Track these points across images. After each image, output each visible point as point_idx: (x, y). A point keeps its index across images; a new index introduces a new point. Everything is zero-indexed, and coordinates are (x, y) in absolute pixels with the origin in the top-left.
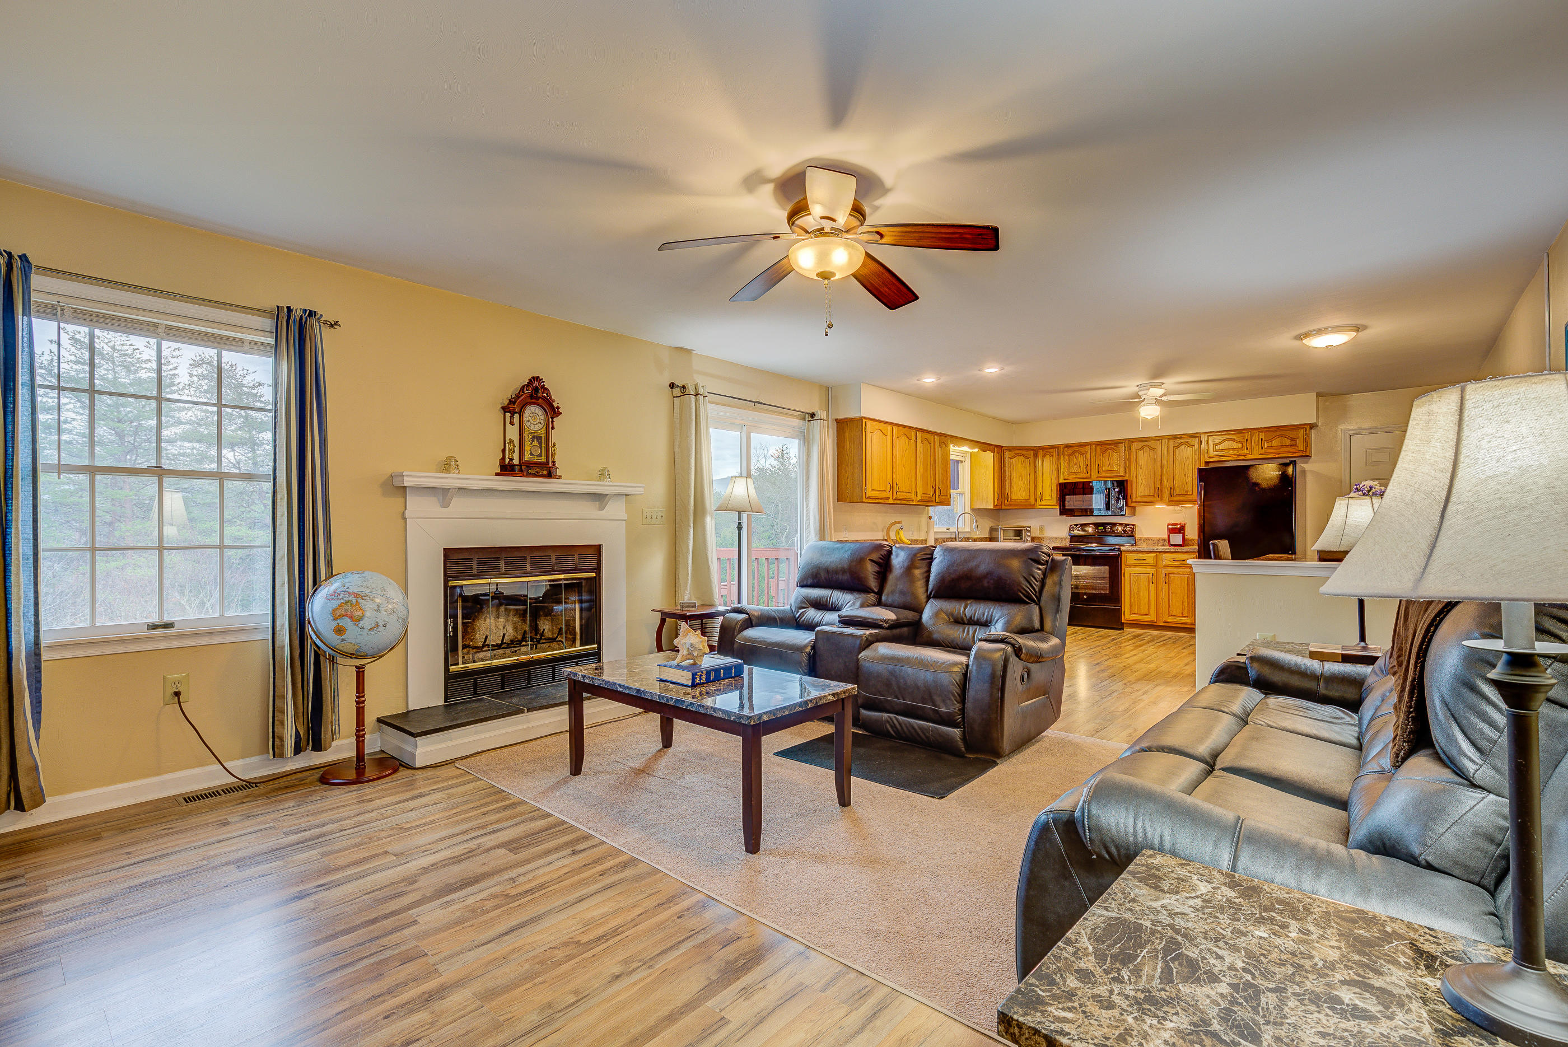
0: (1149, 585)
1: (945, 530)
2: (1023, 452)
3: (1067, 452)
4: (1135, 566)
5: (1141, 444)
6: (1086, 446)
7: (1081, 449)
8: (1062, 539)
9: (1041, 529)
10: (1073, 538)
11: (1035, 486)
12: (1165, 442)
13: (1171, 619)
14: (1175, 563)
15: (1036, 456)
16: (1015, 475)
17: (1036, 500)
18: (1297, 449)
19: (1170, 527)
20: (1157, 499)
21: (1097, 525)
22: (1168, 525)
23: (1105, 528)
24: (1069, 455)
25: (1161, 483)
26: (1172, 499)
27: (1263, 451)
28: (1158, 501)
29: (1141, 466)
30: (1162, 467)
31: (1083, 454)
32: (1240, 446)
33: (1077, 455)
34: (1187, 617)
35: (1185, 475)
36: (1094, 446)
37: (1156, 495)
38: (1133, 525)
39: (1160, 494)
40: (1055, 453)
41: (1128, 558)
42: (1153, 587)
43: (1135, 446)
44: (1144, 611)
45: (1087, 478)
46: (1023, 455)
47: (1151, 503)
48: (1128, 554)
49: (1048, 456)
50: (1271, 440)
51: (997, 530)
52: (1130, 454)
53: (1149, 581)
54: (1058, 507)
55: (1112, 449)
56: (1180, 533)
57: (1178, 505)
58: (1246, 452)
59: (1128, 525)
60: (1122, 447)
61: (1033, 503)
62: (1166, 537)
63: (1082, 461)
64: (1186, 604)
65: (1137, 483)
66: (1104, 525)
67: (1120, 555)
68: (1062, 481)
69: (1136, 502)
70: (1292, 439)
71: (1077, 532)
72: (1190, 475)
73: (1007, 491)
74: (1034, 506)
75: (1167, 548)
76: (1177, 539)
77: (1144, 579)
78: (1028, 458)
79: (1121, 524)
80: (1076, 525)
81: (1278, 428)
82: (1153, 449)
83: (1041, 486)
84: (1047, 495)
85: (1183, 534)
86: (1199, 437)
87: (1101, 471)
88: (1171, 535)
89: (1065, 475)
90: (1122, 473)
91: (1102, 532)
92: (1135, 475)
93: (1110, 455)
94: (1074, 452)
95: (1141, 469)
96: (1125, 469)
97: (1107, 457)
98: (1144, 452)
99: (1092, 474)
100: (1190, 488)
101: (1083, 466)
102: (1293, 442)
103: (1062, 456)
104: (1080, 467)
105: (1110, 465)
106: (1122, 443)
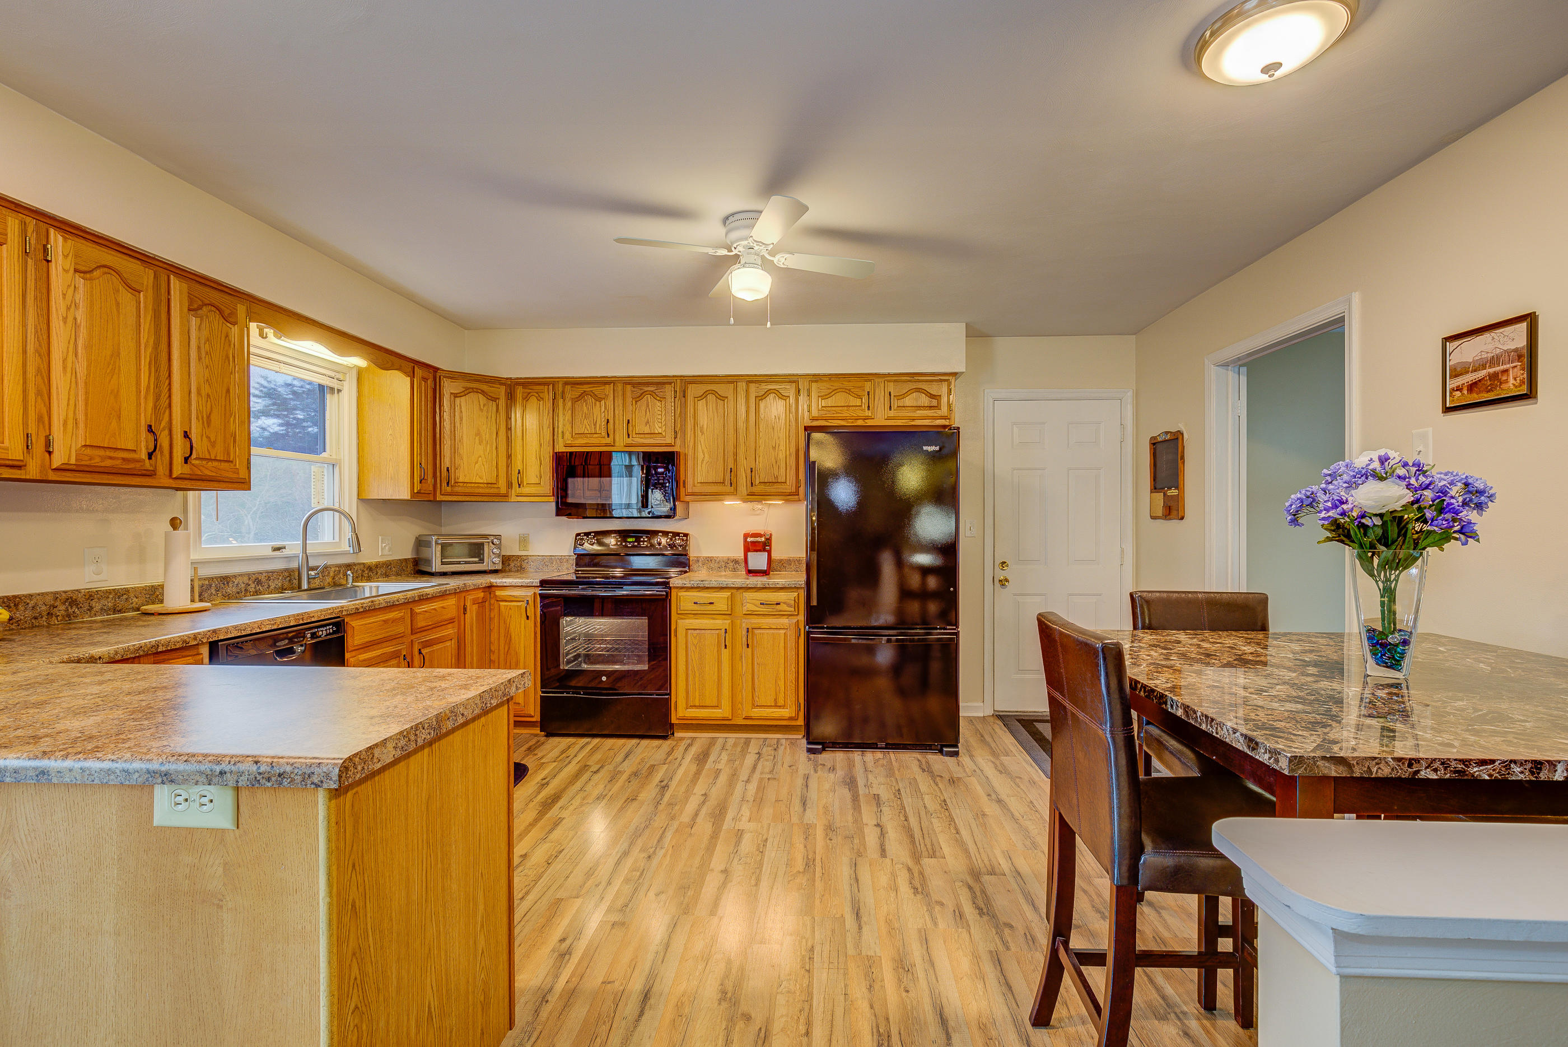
0: (719, 652)
1: (269, 552)
2: (484, 387)
3: (571, 393)
4: (696, 615)
5: (703, 388)
6: (609, 384)
7: (597, 390)
8: (561, 559)
9: (524, 541)
10: (583, 560)
11: (509, 457)
12: (742, 386)
13: (756, 712)
14: (763, 609)
15: (511, 397)
16: (466, 431)
17: (510, 485)
18: (939, 413)
19: (749, 540)
20: (728, 489)
21: (624, 534)
22: (746, 536)
23: (638, 540)
24: (575, 400)
25: (735, 460)
26: (755, 489)
27: (892, 413)
28: (728, 494)
29: (702, 428)
30: (736, 431)
31: (600, 400)
32: (857, 403)
33: (590, 400)
34: (783, 707)
35: (774, 448)
36: (620, 387)
37: (727, 482)
38: (686, 535)
39: (734, 480)
40: (548, 396)
41: (682, 601)
42: (726, 654)
43: (693, 391)
44: (710, 699)
45: (607, 445)
46: (483, 393)
47: (717, 496)
48: (682, 594)
49: (533, 400)
50: (903, 396)
51: (428, 544)
52: (684, 405)
53: (719, 645)
54: (552, 499)
55: (652, 394)
56: (764, 550)
57: (760, 501)
59: (678, 534)
60: (669, 391)
61: (503, 491)
62: (741, 554)
63: (599, 412)
64: (781, 683)
65: (695, 458)
66: (638, 534)
67: (668, 595)
68: (560, 448)
69: (693, 494)
70: (932, 396)
71: (590, 547)
72: (782, 448)
73: (446, 462)
74: (506, 496)
75: (741, 579)
76: (758, 560)
77: (711, 640)
78: (495, 399)
79: (665, 533)
80: (587, 534)
81: (913, 376)
82: (723, 398)
83: (519, 457)
84: (532, 475)
85: (769, 552)
86: (796, 382)
87: (632, 434)
88: (749, 554)
89: (566, 437)
90: (669, 440)
91: (634, 546)
92: (691, 444)
93: (648, 405)
94: (584, 394)
95: (703, 433)
96: (675, 432)
97: (644, 408)
98: (707, 402)
99: (617, 439)
100: (783, 470)
101: (601, 422)
102: (934, 403)
103: (561, 401)
104: (595, 425)
105: (648, 422)
106: (670, 383)
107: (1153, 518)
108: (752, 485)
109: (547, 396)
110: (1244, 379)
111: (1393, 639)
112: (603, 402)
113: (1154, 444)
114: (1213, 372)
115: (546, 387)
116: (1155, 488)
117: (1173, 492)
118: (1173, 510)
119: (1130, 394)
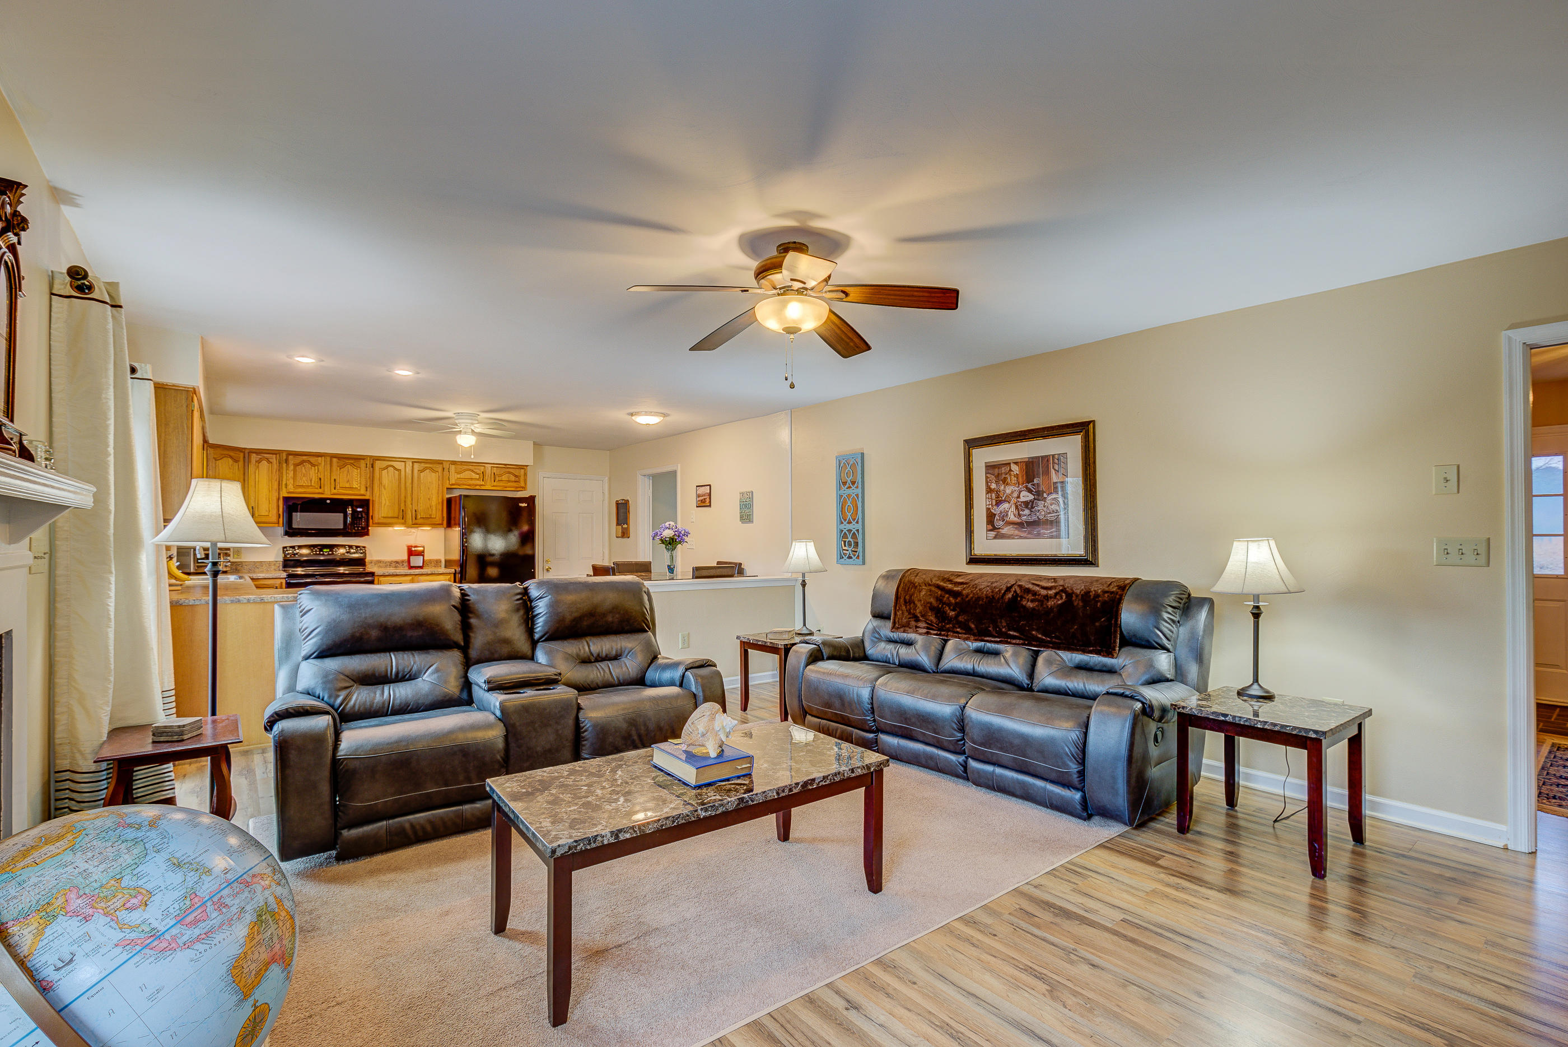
2: (232, 454)
3: (292, 460)
5: (385, 464)
6: (321, 456)
7: (313, 460)
8: (271, 563)
12: (410, 464)
15: (247, 461)
18: (520, 485)
19: (410, 550)
20: (400, 521)
21: (320, 547)
22: (408, 548)
23: (331, 550)
24: (296, 465)
25: (405, 506)
26: (417, 521)
27: (495, 484)
28: (398, 523)
29: (384, 486)
30: (406, 488)
31: (314, 466)
32: (477, 476)
33: (308, 465)
35: (429, 499)
36: (328, 459)
37: (399, 517)
38: (364, 547)
39: (403, 516)
43: (378, 465)
45: (319, 493)
46: (231, 457)
47: (391, 525)
49: (264, 462)
50: (501, 476)
52: (372, 473)
54: (281, 525)
55: (351, 465)
56: (421, 555)
57: (419, 528)
58: (482, 483)
59: (358, 547)
60: (362, 463)
62: (406, 557)
63: (313, 473)
65: (380, 503)
66: (331, 547)
68: (289, 494)
69: (378, 523)
70: (516, 476)
72: (434, 500)
75: (405, 570)
76: (417, 561)
78: (237, 461)
79: (343, 546)
80: (292, 547)
81: (506, 466)
82: (398, 470)
83: (253, 498)
84: (261, 508)
85: (423, 556)
86: (442, 463)
87: (338, 487)
88: (411, 557)
89: (289, 487)
90: (363, 492)
91: (329, 554)
92: (378, 494)
93: (348, 471)
94: (302, 462)
95: (385, 489)
96: (366, 488)
97: (345, 472)
98: (388, 472)
99: (326, 490)
100: (434, 512)
101: (315, 479)
102: (517, 479)
103: (284, 465)
104: (311, 481)
105: (348, 481)
106: (364, 459)
107: (617, 537)
108: (416, 519)
109: (275, 461)
110: (651, 481)
111: (672, 567)
112: (316, 467)
113: (618, 504)
114: (640, 478)
115: (274, 456)
116: (618, 524)
117: (625, 526)
118: (625, 534)
119: (607, 478)
